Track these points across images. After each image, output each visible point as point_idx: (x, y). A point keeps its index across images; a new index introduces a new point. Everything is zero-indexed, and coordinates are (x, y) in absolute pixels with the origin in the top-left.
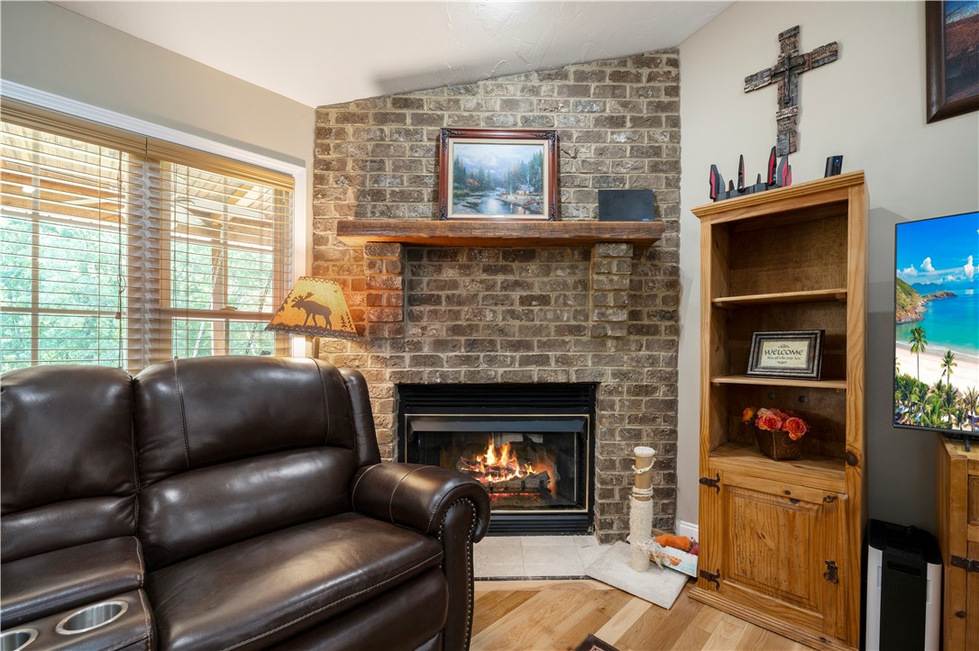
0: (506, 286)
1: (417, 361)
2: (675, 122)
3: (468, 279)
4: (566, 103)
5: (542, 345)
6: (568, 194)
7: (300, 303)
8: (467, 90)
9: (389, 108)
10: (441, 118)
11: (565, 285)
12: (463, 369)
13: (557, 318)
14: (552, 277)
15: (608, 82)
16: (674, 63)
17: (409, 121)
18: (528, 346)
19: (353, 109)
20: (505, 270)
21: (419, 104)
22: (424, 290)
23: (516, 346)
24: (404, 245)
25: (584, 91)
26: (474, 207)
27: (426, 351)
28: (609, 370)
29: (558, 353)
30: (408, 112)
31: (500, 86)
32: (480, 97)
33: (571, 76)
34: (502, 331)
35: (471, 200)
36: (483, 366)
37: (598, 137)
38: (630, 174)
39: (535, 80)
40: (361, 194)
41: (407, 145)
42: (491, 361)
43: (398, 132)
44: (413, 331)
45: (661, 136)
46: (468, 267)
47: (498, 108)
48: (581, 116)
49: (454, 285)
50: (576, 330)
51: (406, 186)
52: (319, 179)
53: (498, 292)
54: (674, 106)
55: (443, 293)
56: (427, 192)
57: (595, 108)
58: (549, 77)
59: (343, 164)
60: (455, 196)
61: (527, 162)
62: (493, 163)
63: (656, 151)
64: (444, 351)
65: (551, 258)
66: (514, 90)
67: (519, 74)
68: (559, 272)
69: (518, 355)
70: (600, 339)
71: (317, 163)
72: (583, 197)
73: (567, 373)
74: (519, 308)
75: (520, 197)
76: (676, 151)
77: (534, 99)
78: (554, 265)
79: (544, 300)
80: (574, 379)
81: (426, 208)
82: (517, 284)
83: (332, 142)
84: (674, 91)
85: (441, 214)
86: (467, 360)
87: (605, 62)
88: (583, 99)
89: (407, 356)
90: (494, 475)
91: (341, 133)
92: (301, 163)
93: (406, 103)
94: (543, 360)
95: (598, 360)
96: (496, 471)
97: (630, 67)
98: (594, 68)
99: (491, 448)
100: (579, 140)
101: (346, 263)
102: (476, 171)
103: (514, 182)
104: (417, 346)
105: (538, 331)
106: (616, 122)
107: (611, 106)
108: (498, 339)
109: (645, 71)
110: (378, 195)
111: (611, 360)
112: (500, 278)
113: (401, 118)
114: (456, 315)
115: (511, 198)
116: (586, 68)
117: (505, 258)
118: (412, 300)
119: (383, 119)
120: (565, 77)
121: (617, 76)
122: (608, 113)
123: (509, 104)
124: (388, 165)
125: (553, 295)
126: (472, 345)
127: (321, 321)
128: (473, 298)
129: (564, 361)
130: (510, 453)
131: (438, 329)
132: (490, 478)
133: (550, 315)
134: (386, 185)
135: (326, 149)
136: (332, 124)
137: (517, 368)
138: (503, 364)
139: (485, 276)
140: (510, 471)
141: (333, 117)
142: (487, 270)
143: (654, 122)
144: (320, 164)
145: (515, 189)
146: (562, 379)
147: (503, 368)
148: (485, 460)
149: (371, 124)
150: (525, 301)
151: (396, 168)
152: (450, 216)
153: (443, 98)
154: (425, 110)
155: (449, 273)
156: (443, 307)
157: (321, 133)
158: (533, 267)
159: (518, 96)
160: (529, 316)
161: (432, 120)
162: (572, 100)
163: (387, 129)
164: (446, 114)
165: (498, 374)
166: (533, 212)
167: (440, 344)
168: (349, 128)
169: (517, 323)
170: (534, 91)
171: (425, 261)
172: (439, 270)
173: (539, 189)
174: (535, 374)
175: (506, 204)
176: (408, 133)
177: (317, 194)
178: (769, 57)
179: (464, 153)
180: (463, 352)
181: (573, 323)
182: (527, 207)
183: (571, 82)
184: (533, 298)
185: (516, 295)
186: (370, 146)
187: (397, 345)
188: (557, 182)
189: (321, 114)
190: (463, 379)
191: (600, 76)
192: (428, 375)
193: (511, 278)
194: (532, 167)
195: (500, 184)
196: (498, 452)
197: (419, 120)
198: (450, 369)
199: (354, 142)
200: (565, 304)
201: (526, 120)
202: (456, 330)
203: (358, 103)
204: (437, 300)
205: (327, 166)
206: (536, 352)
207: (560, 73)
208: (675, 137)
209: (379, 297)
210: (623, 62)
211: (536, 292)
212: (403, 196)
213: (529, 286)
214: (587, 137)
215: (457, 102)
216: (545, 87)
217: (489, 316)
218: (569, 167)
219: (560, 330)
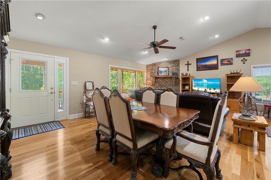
1: (156, 87)
2: (179, 66)
4: (169, 65)
5: (167, 86)
6: (169, 73)
7: (149, 83)
10: (158, 66)
11: (169, 81)
16: (179, 61)
18: (166, 86)
19: (150, 65)
20: (164, 79)
22: (156, 81)
23: (165, 86)
24: (155, 77)
25: (171, 63)
26: (161, 74)
27: (157, 87)
28: (173, 89)
31: (163, 63)
32: (161, 64)
37: (172, 68)
38: (175, 71)
39: (166, 62)
40: (151, 72)
42: (163, 88)
44: (156, 85)
45: (178, 68)
46: (161, 79)
48: (171, 66)
49: (159, 81)
52: (147, 71)
54: (179, 65)
56: (157, 72)
60: (159, 73)
62: (163, 70)
63: (177, 69)
65: (168, 78)
70: (173, 86)
72: (171, 73)
74: (165, 83)
76: (179, 69)
79: (167, 82)
81: (157, 74)
83: (148, 68)
84: (179, 63)
85: (158, 75)
86: (160, 87)
87: (173, 61)
89: (155, 87)
91: (149, 67)
92: (145, 70)
93: (155, 64)
95: (172, 88)
97: (175, 61)
101: (150, 79)
102: (161, 71)
103: (165, 71)
104: (156, 86)
105: (167, 85)
106: (174, 66)
107: (173, 65)
109: (176, 62)
110: (152, 73)
111: (174, 88)
112: (163, 80)
114: (159, 83)
116: (171, 61)
119: (153, 66)
120: (169, 62)
121: (174, 62)
123: (164, 65)
124: (153, 70)
126: (161, 86)
128: (161, 82)
131: (158, 85)
134: (153, 72)
137: (165, 88)
138: (164, 88)
141: (148, 65)
143: (177, 66)
149: (152, 66)
150: (166, 82)
153: (158, 64)
155: (159, 80)
156: (158, 83)
157: (147, 67)
158: (166, 79)
159: (165, 64)
160: (166, 84)
163: (153, 67)
167: (158, 86)
168: (150, 67)
170: (166, 63)
172: (158, 79)
173: (167, 72)
176: (155, 67)
178: (187, 63)
179: (160, 69)
182: (166, 74)
185: (165, 82)
187: (154, 86)
188: (168, 72)
195: (163, 72)
197: (156, 66)
200: (169, 83)
201: (166, 66)
202: (159, 85)
204: (158, 82)
205: (148, 70)
208: (179, 68)
209: (153, 82)
210: (174, 61)
212: (155, 73)
213: (166, 81)
214: (171, 68)
216: (167, 63)
217: (162, 84)
218: (170, 70)
219: (169, 85)
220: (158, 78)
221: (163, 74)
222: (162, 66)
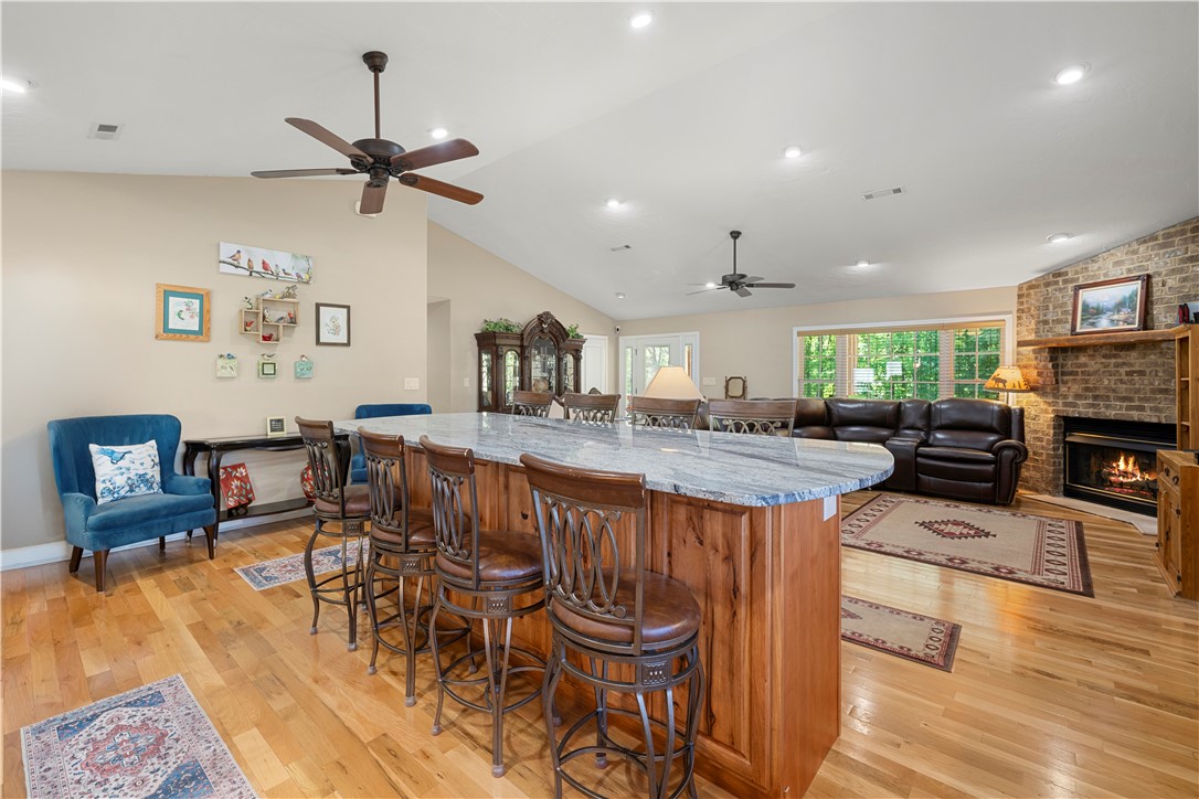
0: (1117, 365)
1: (1065, 404)
3: (1093, 362)
4: (1156, 255)
5: (1140, 399)
6: (1158, 310)
8: (1093, 261)
9: (1051, 279)
10: (1078, 278)
11: (1156, 364)
12: (1091, 410)
13: (1152, 384)
14: (1147, 360)
15: (1189, 235)
17: (1061, 283)
18: (1131, 400)
19: (1034, 282)
20: (1115, 356)
21: (1066, 273)
22: (1069, 368)
23: (1124, 399)
24: (1049, 348)
25: (1171, 244)
26: (1093, 324)
27: (1070, 400)
29: (1152, 405)
30: (1060, 279)
31: (1112, 254)
32: (1100, 264)
33: (1160, 238)
34: (1114, 391)
35: (1091, 321)
36: (1103, 410)
37: (1181, 271)
39: (1135, 246)
40: (1038, 322)
41: (1060, 296)
42: (1107, 407)
43: (1056, 290)
44: (1063, 389)
46: (1093, 356)
47: (1111, 266)
48: (1169, 261)
49: (1085, 365)
50: (1166, 391)
51: (1060, 316)
52: (1019, 318)
53: (1111, 368)
55: (1079, 370)
56: (1068, 319)
57: (1179, 253)
58: (1145, 242)
59: (1029, 309)
60: (1082, 320)
61: (1127, 295)
62: (1106, 298)
64: (1080, 400)
65: (1146, 350)
66: (1120, 255)
67: (1123, 245)
68: (1152, 356)
69: (1125, 404)
71: (1018, 311)
72: (1169, 309)
73: (1159, 417)
74: (1125, 378)
75: (1122, 316)
77: (1135, 257)
78: (1149, 352)
79: (1142, 373)
80: (1164, 422)
81: (1066, 326)
82: (1124, 364)
83: (1024, 300)
85: (1074, 331)
86: (1093, 406)
87: (1186, 223)
88: (1169, 250)
89: (1060, 401)
90: (1124, 477)
91: (1028, 295)
92: (1011, 313)
93: (1059, 275)
94: (1142, 409)
96: (1125, 474)
98: (1179, 228)
99: (1122, 458)
100: (1167, 275)
102: (1095, 305)
103: (1119, 306)
104: (1065, 397)
105: (1137, 391)
108: (1112, 395)
110: (1046, 322)
112: (1113, 361)
113: (1057, 283)
114: (1087, 382)
115: (1116, 317)
116: (1172, 230)
117: (1116, 349)
118: (1063, 374)
119: (1048, 285)
120: (1156, 239)
122: (1189, 254)
123: (1117, 263)
124: (1051, 307)
125: (1148, 370)
126: (1096, 397)
127: (1001, 385)
128: (1096, 372)
129: (1156, 409)
130: (1134, 463)
131: (1076, 388)
132: (1121, 479)
133: (1146, 382)
134: (1050, 317)
135: (1022, 303)
136: (1025, 291)
137: (1123, 412)
138: (1114, 409)
139: (1103, 360)
140: (1135, 476)
141: (1025, 288)
142: (1104, 357)
144: (1020, 311)
145: (1119, 312)
146: (1155, 420)
147: (1114, 411)
148: (1118, 466)
149: (1043, 289)
150: (1128, 374)
151: (1055, 308)
152: (1078, 330)
153: (1078, 268)
154: (1070, 276)
155: (1083, 359)
156: (1079, 378)
157: (1020, 296)
158: (1134, 354)
159: (1124, 257)
160: (1132, 382)
161: (1072, 280)
162: (1161, 252)
163: (1050, 289)
164: (1081, 276)
165: (1111, 414)
166: (1129, 324)
167: (1078, 396)
168: (1032, 291)
169: (1124, 386)
170: (1135, 252)
171: (1069, 354)
172: (1077, 358)
173: (1134, 310)
174: (1135, 416)
175: (1113, 321)
176: (1060, 289)
177: (1019, 325)
179: (1090, 297)
180: (1091, 401)
181: (1163, 387)
182: (1125, 322)
183: (1161, 241)
184: (1134, 372)
185: (1123, 370)
186: (1042, 299)
187: (1055, 396)
188: (1147, 303)
189: (1020, 287)
190: (1090, 415)
191: (1183, 232)
192: (1072, 412)
193: (1120, 360)
194: (1131, 297)
195: (1109, 310)
196: (1127, 463)
197: (1065, 282)
198: (1083, 410)
199: (1034, 299)
200: (1156, 375)
201: (1129, 271)
202: (1087, 389)
203: (1036, 279)
204: (1076, 374)
205: (1023, 311)
206: (1137, 403)
207: (1153, 238)
209: (1042, 373)
211: (1137, 368)
212: (1058, 321)
213: (1132, 365)
214: (1173, 271)
215: (1086, 268)
216: (1142, 248)
217: (1106, 382)
219: (1153, 391)
220: (1078, 349)
221: (1104, 324)
222: (1105, 275)
